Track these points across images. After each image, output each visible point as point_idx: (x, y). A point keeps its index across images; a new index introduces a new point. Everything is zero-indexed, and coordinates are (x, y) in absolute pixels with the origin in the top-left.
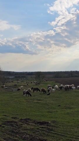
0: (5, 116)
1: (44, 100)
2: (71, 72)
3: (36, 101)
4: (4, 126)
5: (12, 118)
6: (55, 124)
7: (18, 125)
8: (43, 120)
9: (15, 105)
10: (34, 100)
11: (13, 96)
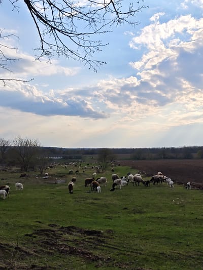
0: (40, 222)
1: (103, 199)
2: (164, 149)
4: (36, 235)
5: (49, 225)
7: (57, 235)
10: (87, 199)
11: (55, 193)
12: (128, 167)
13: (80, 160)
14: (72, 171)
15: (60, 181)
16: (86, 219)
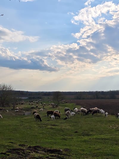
0: (12, 143)
1: (59, 125)
2: (97, 92)
3: (50, 127)
4: (9, 154)
5: (20, 145)
6: (67, 152)
7: (26, 153)
8: (55, 147)
9: (25, 132)
10: (47, 125)
11: (23, 121)
12: (74, 104)
13: (40, 100)
14: (34, 107)
15: (27, 113)
16: (47, 140)
